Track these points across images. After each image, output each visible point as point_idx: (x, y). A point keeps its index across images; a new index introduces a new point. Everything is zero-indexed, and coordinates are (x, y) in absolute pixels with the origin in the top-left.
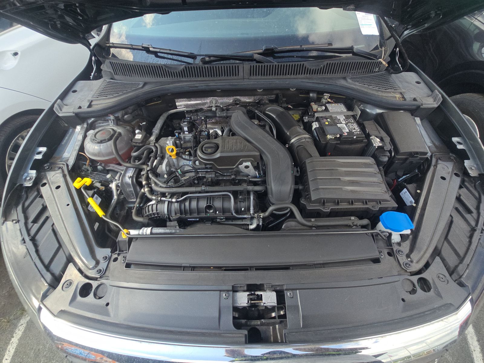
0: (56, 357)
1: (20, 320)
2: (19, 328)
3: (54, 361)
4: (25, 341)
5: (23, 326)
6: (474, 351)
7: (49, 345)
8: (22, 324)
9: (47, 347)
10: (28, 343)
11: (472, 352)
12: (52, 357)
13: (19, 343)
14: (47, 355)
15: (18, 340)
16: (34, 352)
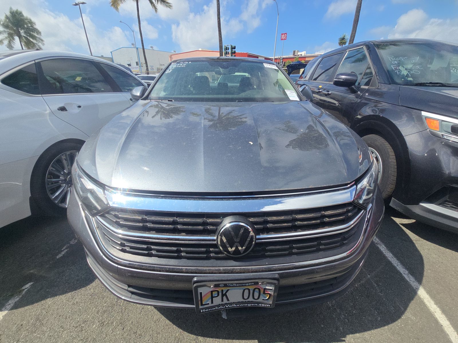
0: (39, 331)
1: (9, 300)
2: (6, 307)
3: (36, 334)
4: (9, 317)
5: (10, 305)
6: (435, 312)
7: (33, 321)
8: (10, 304)
9: (31, 322)
10: (12, 319)
11: (434, 313)
12: (34, 331)
13: (4, 319)
14: (29, 330)
15: (3, 316)
16: (17, 326)
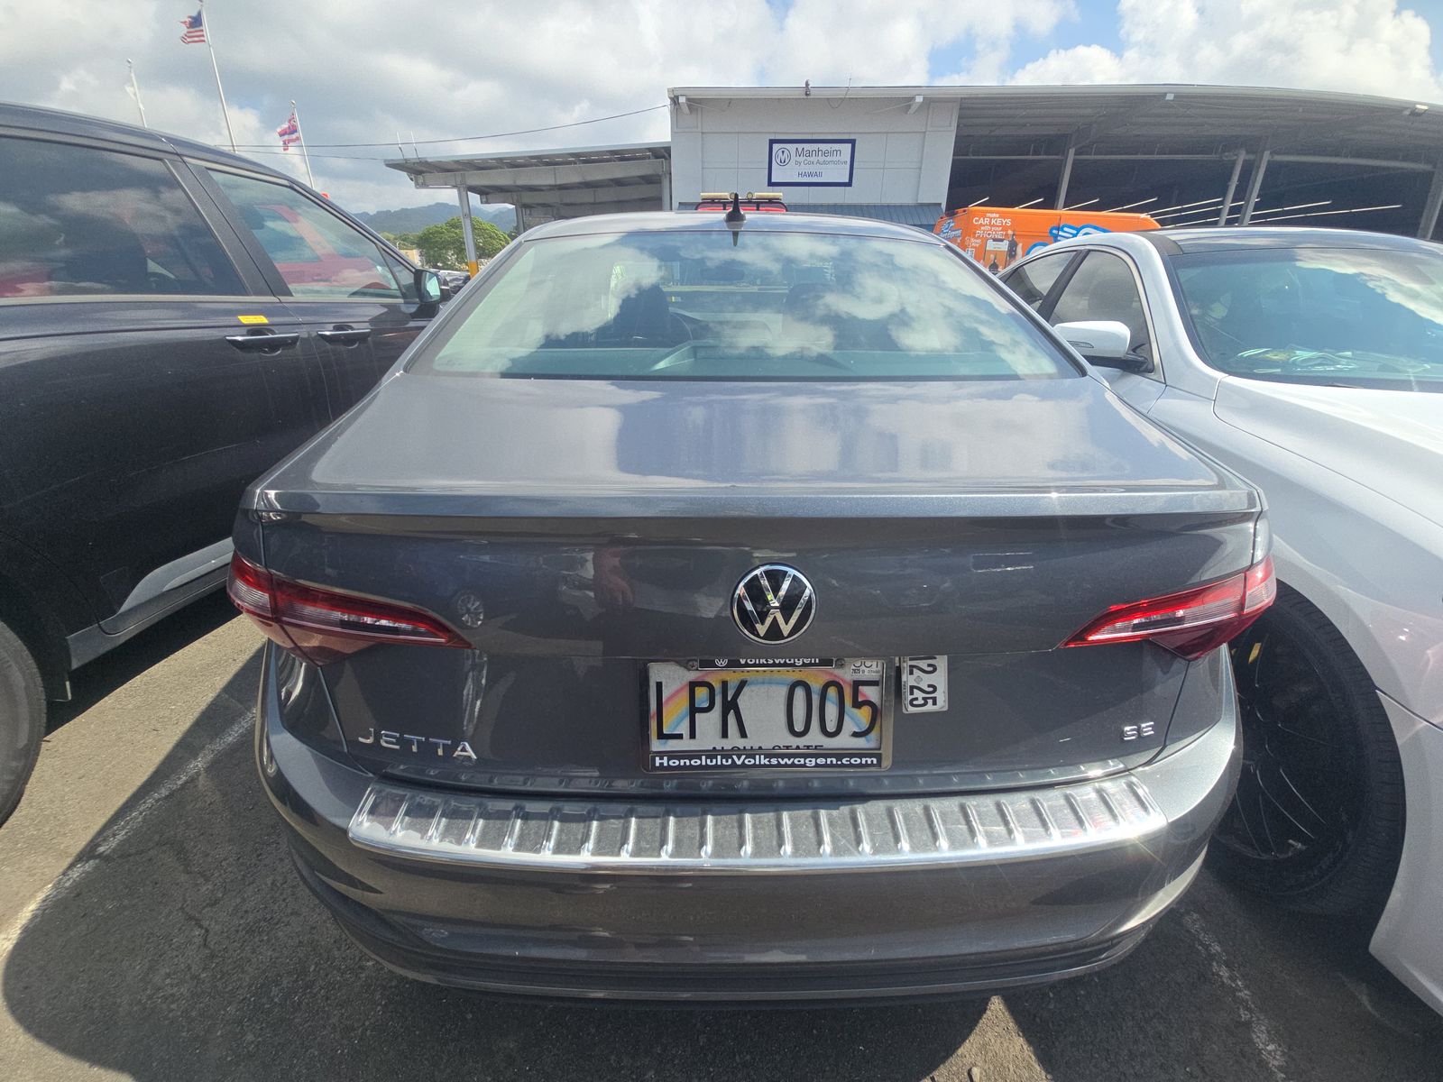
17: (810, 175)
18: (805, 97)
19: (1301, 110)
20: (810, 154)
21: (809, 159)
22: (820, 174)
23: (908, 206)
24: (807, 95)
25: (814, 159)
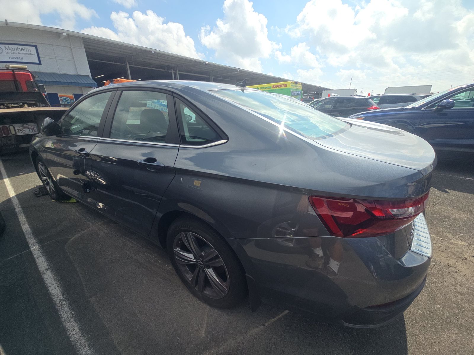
17: (16, 58)
18: (6, 26)
19: (183, 61)
20: (13, 49)
21: (13, 51)
22: (22, 58)
23: (74, 75)
24: (7, 25)
25: (16, 51)
